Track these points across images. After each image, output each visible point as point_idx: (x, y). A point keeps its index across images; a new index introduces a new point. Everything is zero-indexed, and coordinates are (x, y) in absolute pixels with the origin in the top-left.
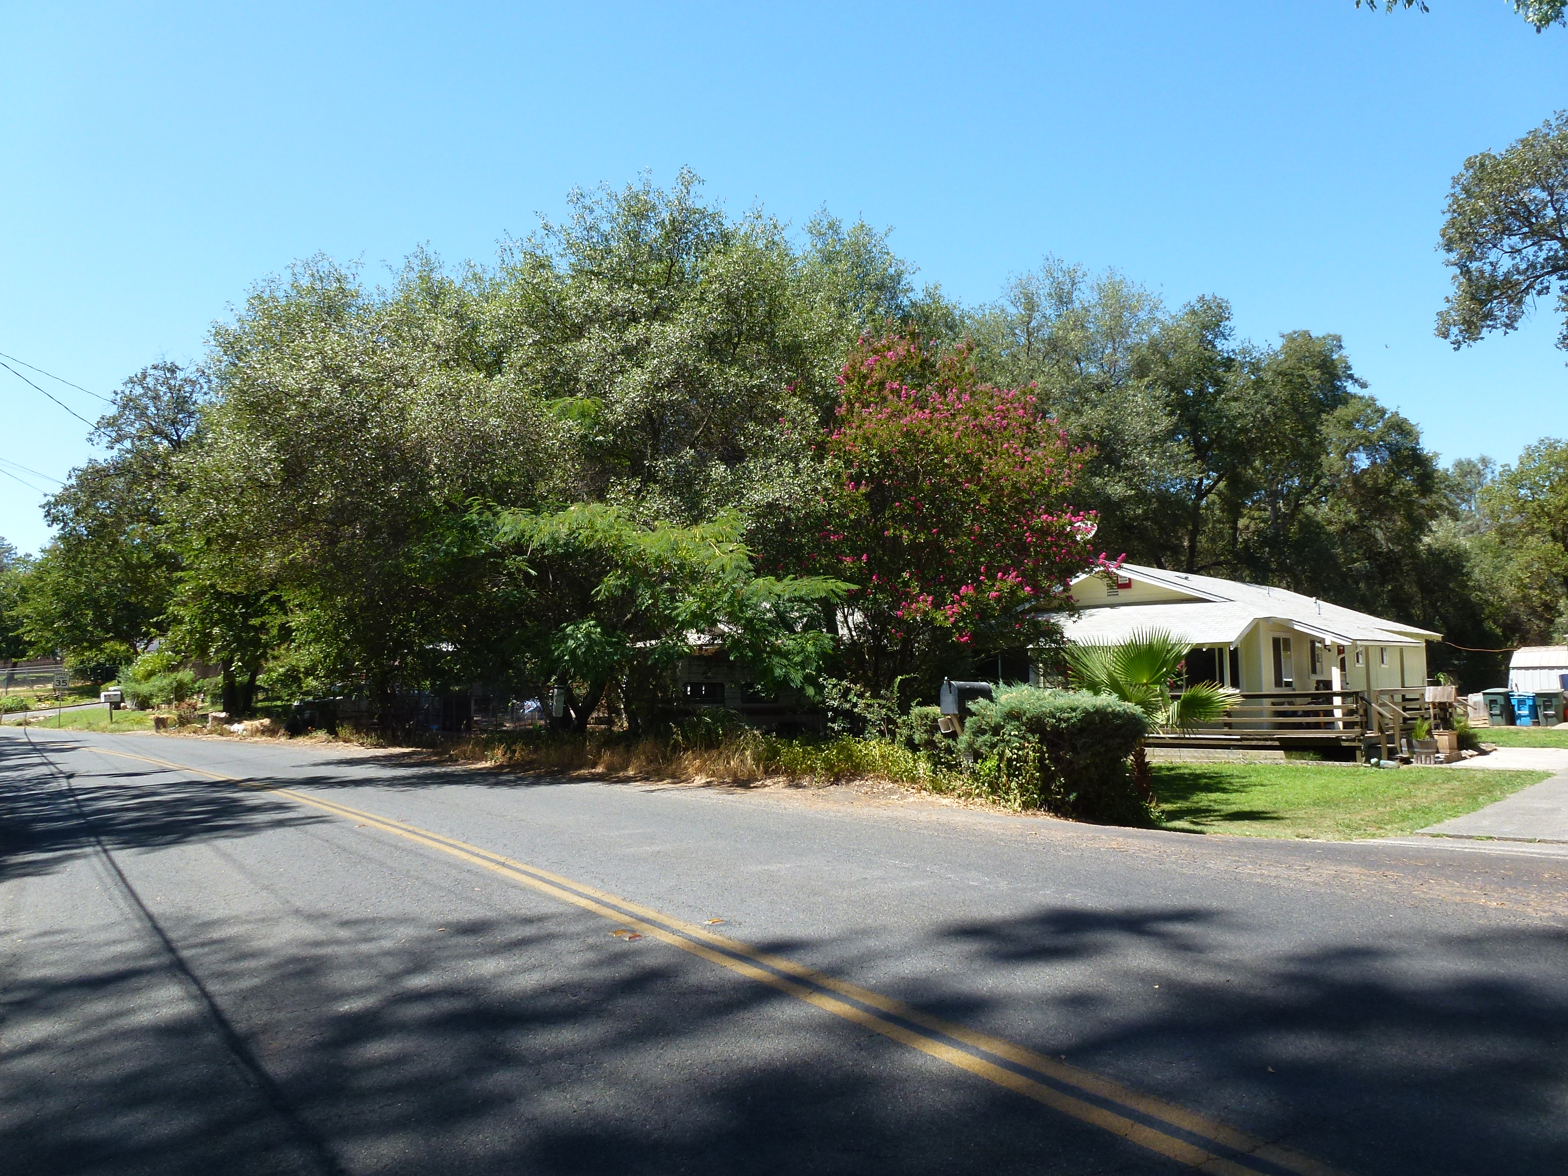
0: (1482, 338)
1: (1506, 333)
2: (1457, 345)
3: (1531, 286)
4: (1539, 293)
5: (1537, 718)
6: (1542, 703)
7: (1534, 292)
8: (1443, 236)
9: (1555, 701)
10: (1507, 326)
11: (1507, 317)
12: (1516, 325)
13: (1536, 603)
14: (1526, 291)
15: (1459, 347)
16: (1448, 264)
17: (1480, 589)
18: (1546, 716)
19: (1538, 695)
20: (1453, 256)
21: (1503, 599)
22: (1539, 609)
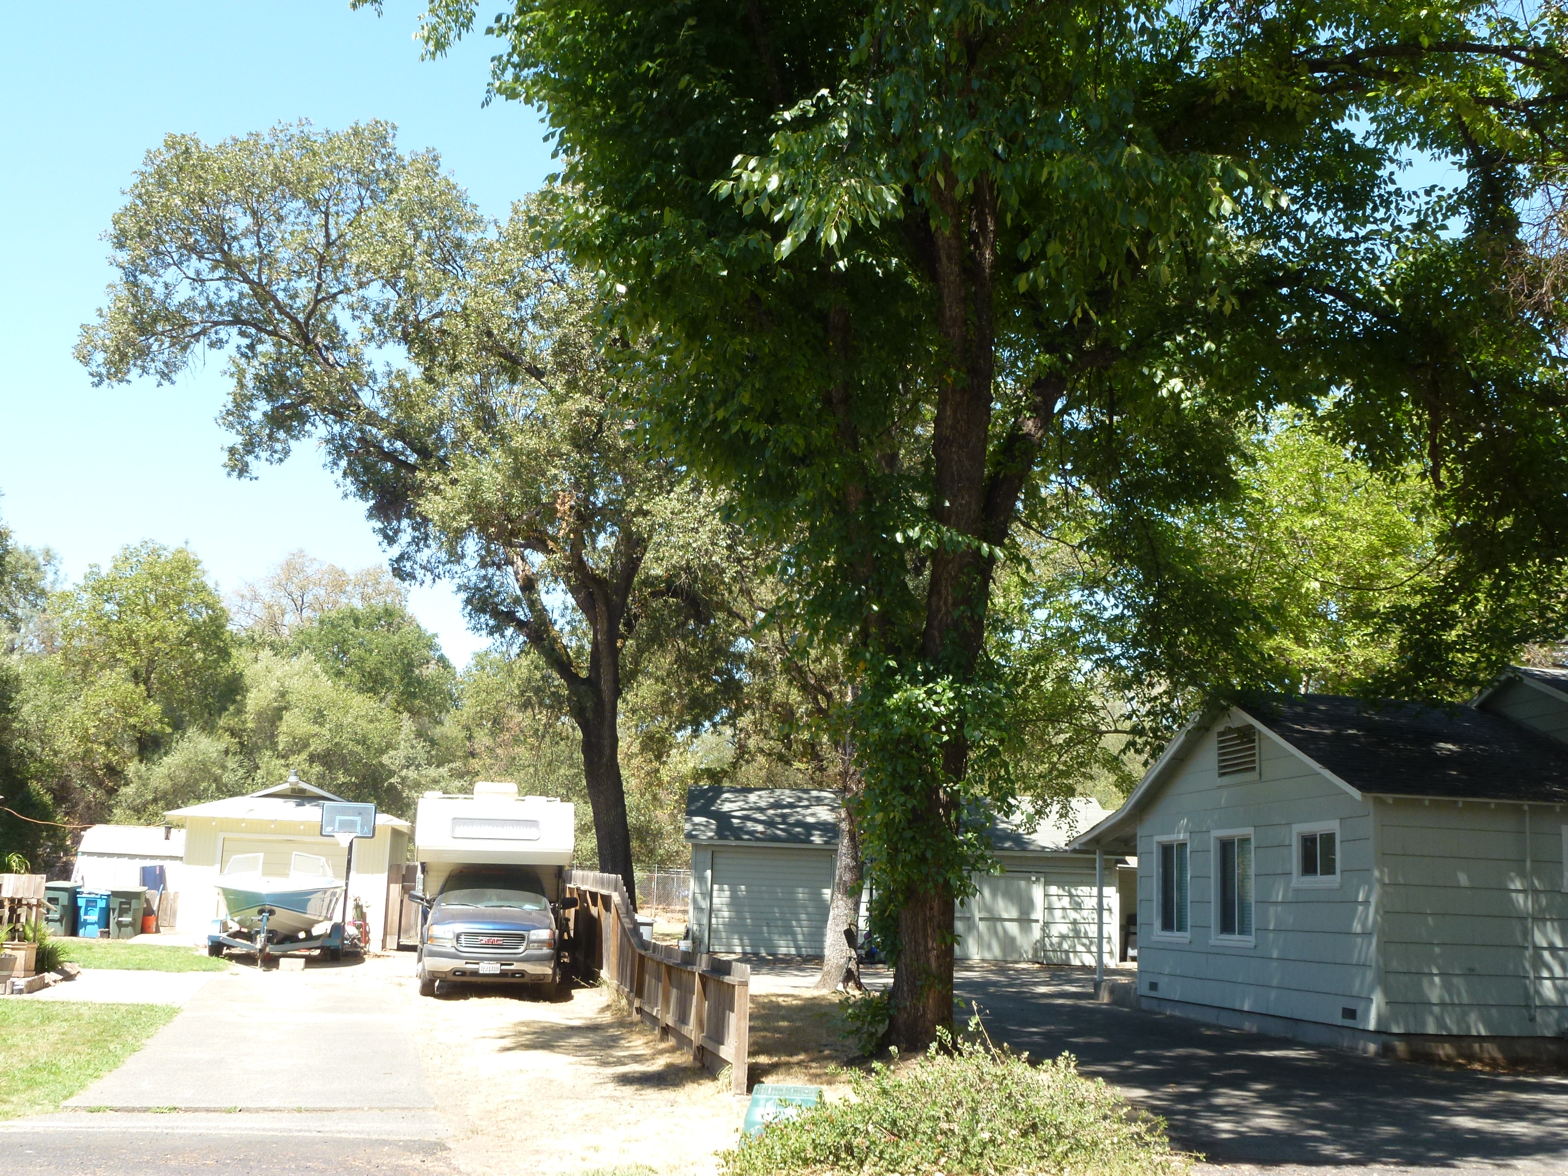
0: (129, 382)
1: (160, 384)
2: (99, 380)
3: (204, 332)
4: (212, 345)
5: (108, 926)
6: (117, 906)
7: (207, 341)
8: (115, 223)
9: (134, 903)
10: (163, 375)
11: (165, 363)
12: (174, 377)
13: (100, 762)
14: (196, 337)
15: (100, 382)
16: (113, 262)
17: (26, 735)
18: (120, 925)
19: (115, 894)
20: (123, 256)
21: (56, 754)
22: (100, 773)
